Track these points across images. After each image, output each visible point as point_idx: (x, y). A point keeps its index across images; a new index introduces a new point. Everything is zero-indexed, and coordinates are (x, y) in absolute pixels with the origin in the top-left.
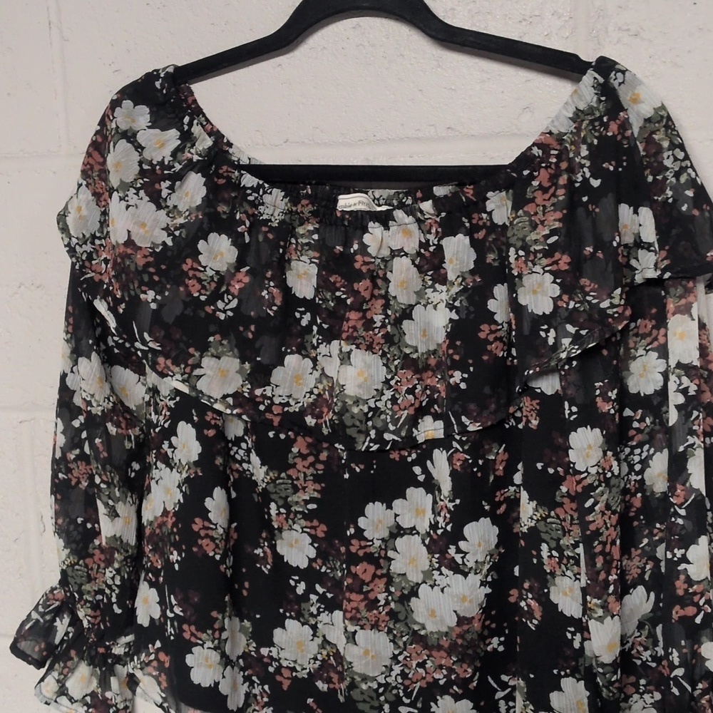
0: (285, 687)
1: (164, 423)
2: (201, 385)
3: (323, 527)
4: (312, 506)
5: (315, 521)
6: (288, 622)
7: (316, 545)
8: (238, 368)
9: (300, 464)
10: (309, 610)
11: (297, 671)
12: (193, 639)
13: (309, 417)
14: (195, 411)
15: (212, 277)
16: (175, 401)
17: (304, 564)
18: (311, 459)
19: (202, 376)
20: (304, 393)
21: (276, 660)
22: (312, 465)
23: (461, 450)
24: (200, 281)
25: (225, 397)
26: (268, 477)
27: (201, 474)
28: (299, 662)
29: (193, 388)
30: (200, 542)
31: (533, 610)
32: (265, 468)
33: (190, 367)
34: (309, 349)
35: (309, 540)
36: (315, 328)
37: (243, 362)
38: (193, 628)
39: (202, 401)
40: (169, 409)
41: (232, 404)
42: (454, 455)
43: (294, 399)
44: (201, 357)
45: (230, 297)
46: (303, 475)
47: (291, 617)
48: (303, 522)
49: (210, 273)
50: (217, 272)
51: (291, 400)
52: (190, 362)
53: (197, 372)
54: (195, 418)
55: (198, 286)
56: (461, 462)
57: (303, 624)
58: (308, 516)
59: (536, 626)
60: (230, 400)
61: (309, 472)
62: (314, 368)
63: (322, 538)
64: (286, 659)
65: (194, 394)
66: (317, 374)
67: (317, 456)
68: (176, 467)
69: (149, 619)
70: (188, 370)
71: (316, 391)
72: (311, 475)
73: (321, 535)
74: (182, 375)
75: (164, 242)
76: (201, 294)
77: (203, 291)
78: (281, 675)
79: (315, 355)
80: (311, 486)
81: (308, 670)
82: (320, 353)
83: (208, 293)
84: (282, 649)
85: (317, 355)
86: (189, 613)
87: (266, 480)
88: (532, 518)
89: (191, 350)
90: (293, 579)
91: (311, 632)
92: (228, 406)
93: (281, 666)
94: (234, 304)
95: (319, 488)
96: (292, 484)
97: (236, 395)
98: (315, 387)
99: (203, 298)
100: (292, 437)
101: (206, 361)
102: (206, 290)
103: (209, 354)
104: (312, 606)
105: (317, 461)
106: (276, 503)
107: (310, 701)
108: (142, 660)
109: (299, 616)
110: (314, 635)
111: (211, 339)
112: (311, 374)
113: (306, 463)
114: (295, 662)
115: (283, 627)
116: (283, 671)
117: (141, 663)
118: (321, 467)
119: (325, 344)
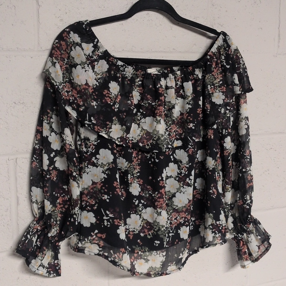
0: (131, 238)
1: (92, 151)
2: (111, 135)
3: (142, 181)
4: (138, 174)
5: (139, 179)
6: (132, 216)
7: (140, 187)
8: (120, 128)
9: (135, 160)
10: (139, 210)
11: (135, 231)
12: (119, 224)
13: (141, 143)
14: (110, 144)
15: (114, 96)
16: (97, 142)
17: (137, 194)
18: (137, 158)
19: (111, 132)
20: (137, 136)
21: (128, 229)
22: (137, 160)
23: (191, 148)
24: (110, 98)
25: (118, 138)
26: (128, 166)
27: (114, 166)
28: (136, 228)
29: (109, 136)
30: (117, 190)
31: (214, 192)
32: (127, 163)
33: (108, 129)
34: (136, 121)
35: (138, 186)
36: (139, 114)
37: (122, 126)
38: (118, 220)
39: (113, 140)
40: (94, 145)
41: (120, 141)
42: (189, 150)
43: (134, 138)
44: (112, 125)
45: (117, 103)
46: (135, 164)
47: (133, 213)
48: (137, 180)
49: (113, 95)
50: (115, 95)
51: (133, 139)
52: (108, 127)
53: (110, 130)
54: (110, 147)
55: (110, 100)
56: (191, 152)
57: (137, 215)
58: (138, 177)
59: (215, 197)
60: (119, 139)
61: (137, 162)
62: (139, 127)
63: (142, 184)
64: (131, 228)
65: (110, 138)
66: (140, 129)
67: (138, 157)
68: (100, 166)
69: (90, 224)
70: (107, 130)
71: (140, 135)
72: (138, 164)
73: (141, 183)
74: (105, 132)
75: (96, 84)
76: (111, 102)
77: (112, 102)
78: (130, 234)
79: (138, 123)
80: (138, 167)
81: (138, 230)
82: (141, 122)
83: (113, 102)
84: (130, 225)
85: (140, 123)
86: (116, 215)
87: (127, 167)
88: (213, 165)
89: (108, 123)
90: (134, 200)
91: (139, 217)
92: (119, 142)
93: (130, 231)
94: (118, 106)
95: (139, 168)
96: (134, 167)
97: (121, 138)
98: (140, 133)
99: (112, 104)
100: (133, 151)
101: (113, 126)
102: (113, 101)
103: (114, 124)
104: (140, 208)
105: (138, 159)
106: (130, 174)
107: (139, 241)
108: (90, 239)
109: (136, 212)
110: (140, 218)
111: (114, 118)
112: (138, 129)
113: (136, 160)
114: (134, 228)
115: (130, 217)
116: (130, 232)
117: (89, 240)
118: (139, 161)
119: (143, 118)
